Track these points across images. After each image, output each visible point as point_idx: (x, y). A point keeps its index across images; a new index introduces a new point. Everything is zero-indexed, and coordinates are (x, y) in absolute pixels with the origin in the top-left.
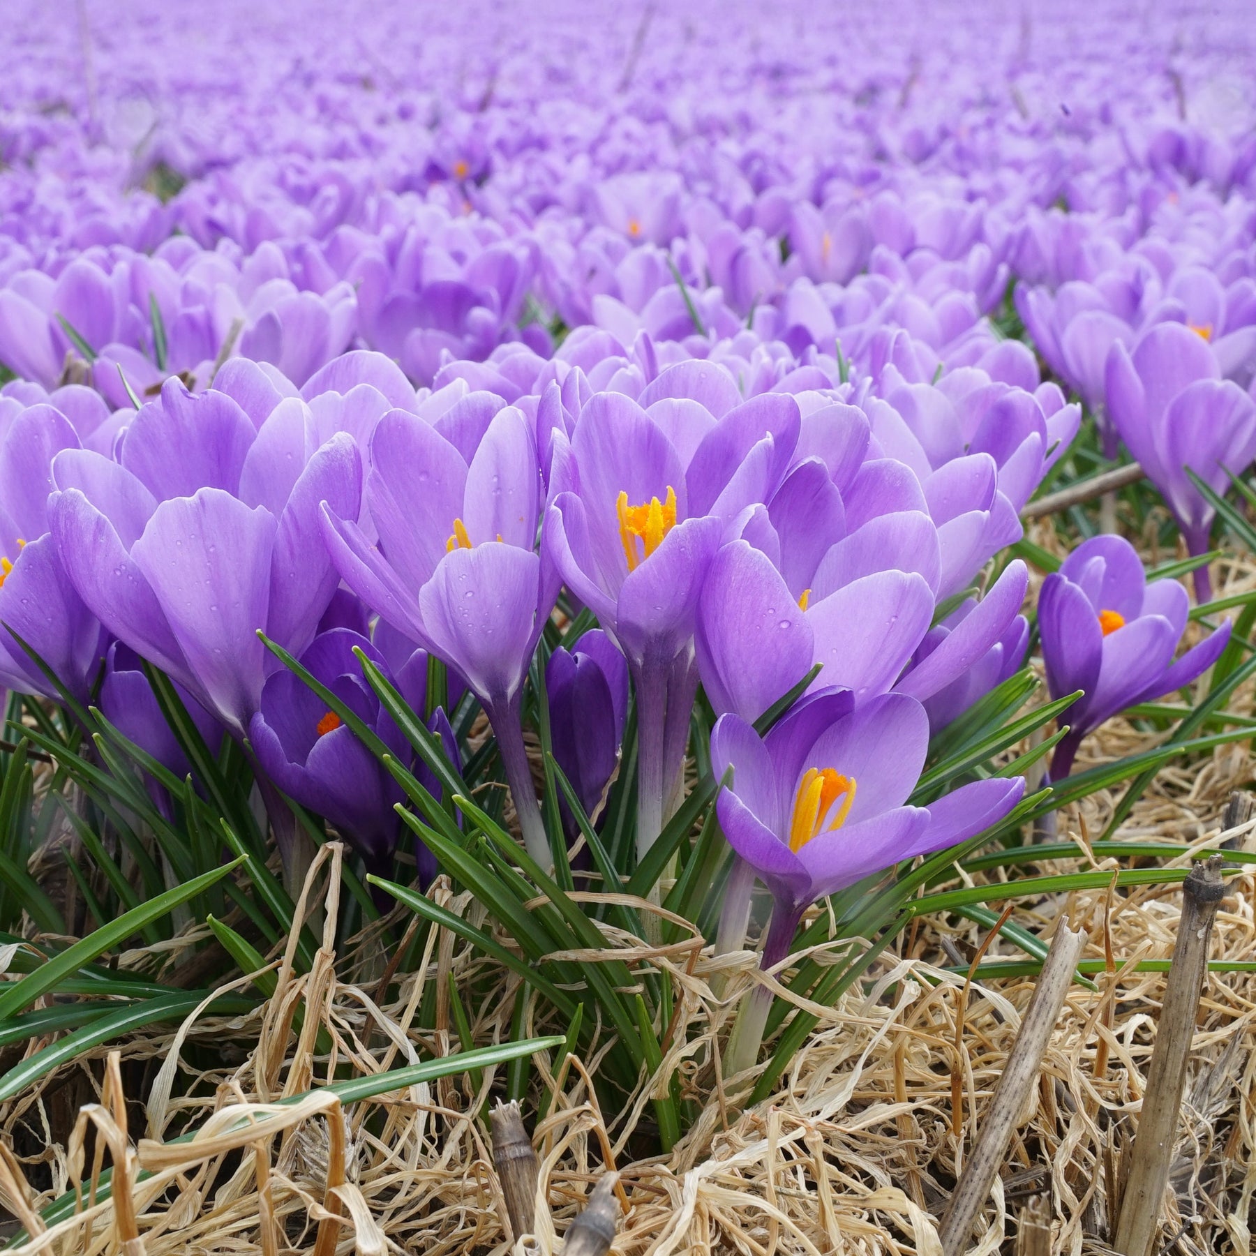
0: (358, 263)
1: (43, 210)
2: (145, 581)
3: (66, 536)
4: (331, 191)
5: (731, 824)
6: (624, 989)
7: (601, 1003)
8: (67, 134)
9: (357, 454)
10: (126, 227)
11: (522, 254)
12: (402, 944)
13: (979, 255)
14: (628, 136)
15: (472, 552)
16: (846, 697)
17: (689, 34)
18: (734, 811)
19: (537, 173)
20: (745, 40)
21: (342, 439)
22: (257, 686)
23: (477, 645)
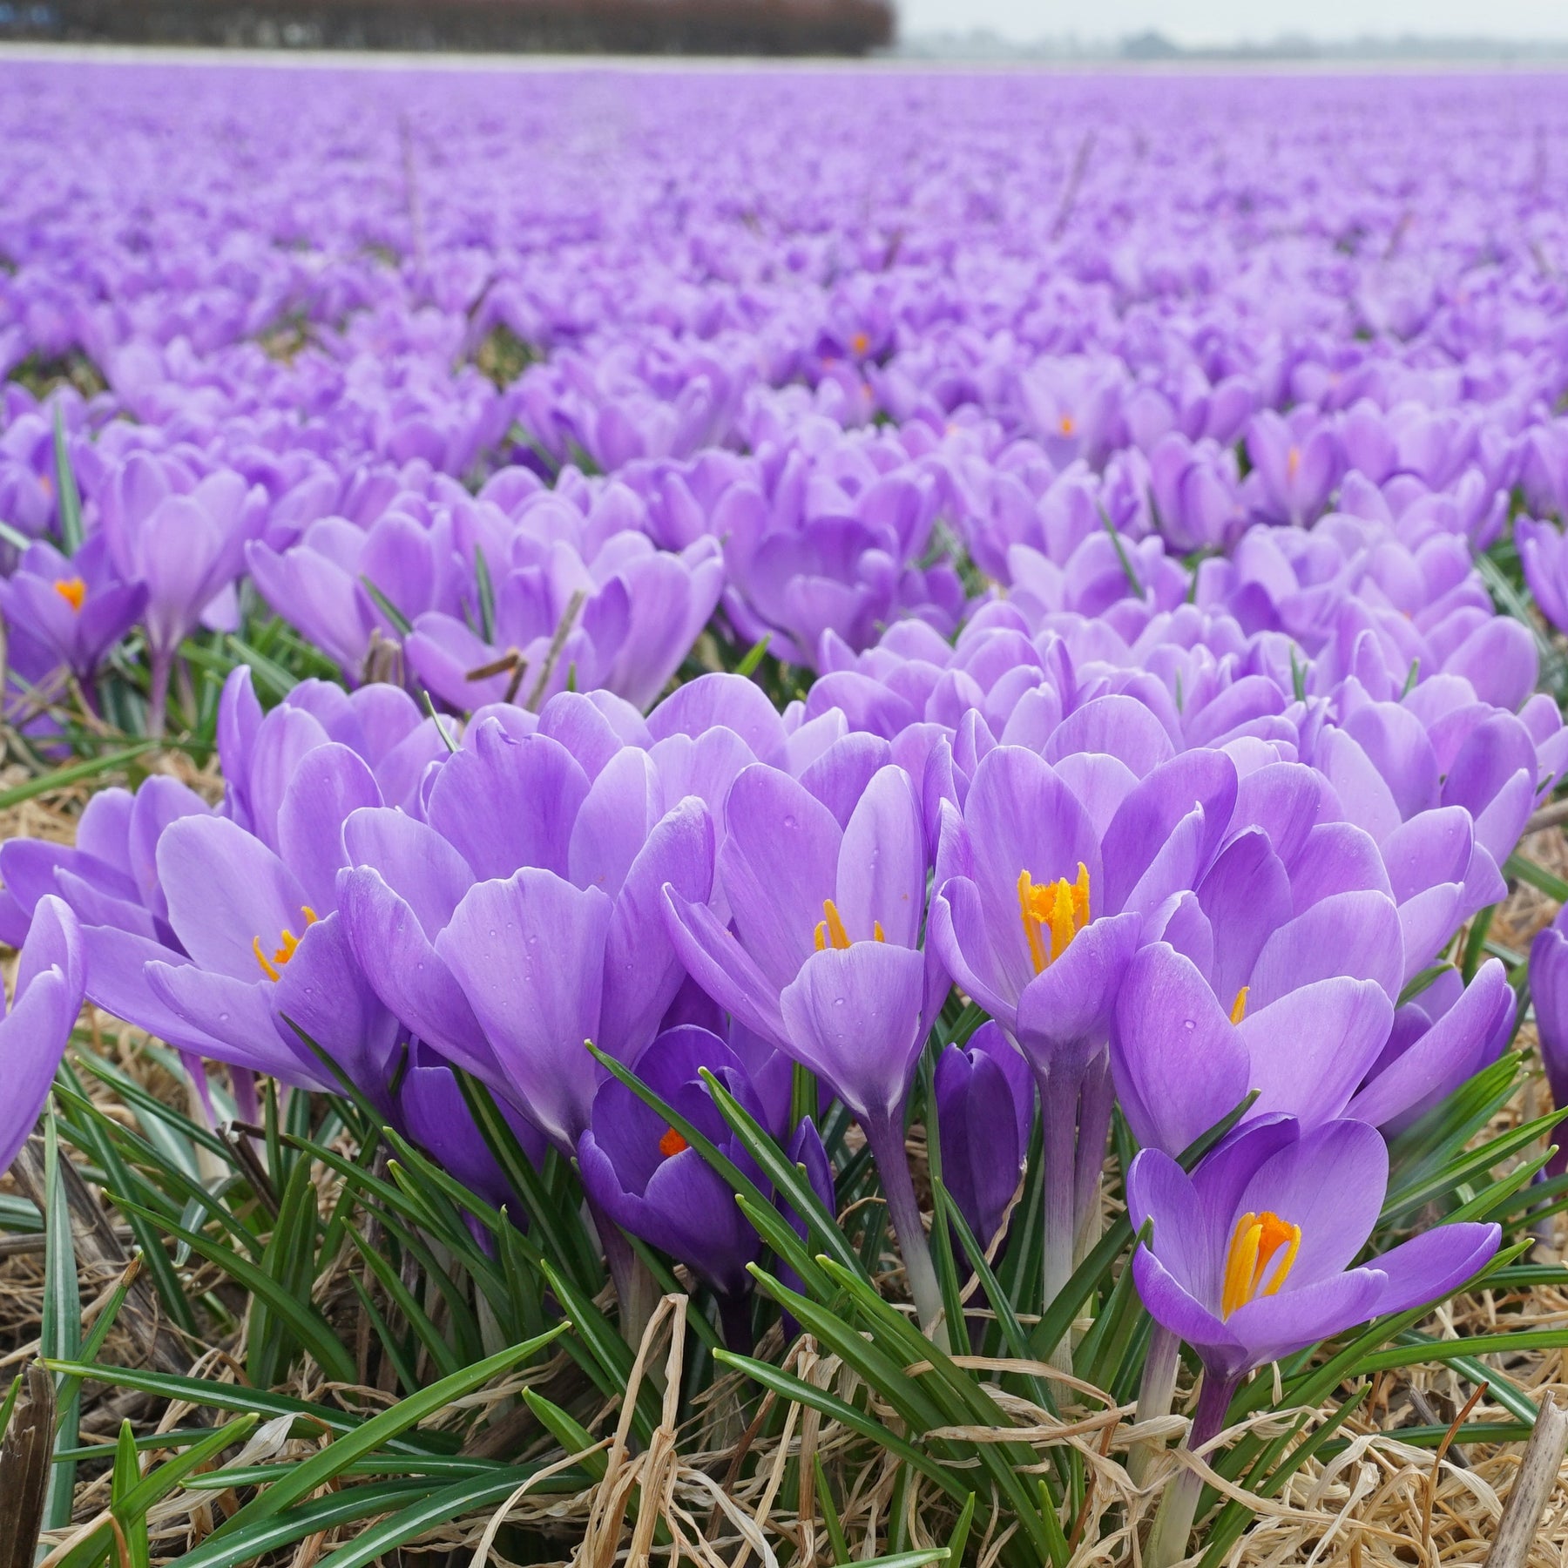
0: (729, 495)
1: (354, 407)
2: (452, 978)
3: (358, 922)
4: (701, 382)
5: (1150, 1290)
6: (1026, 1468)
7: (998, 1484)
8: (388, 293)
9: (709, 823)
10: (454, 430)
11: (926, 483)
12: (758, 1414)
13: (1472, 482)
14: (1061, 299)
15: (842, 954)
16: (1289, 1126)
17: (1140, 148)
18: (1152, 1276)
19: (951, 353)
20: (1208, 156)
21: (691, 805)
22: (588, 1094)
23: (849, 1057)
